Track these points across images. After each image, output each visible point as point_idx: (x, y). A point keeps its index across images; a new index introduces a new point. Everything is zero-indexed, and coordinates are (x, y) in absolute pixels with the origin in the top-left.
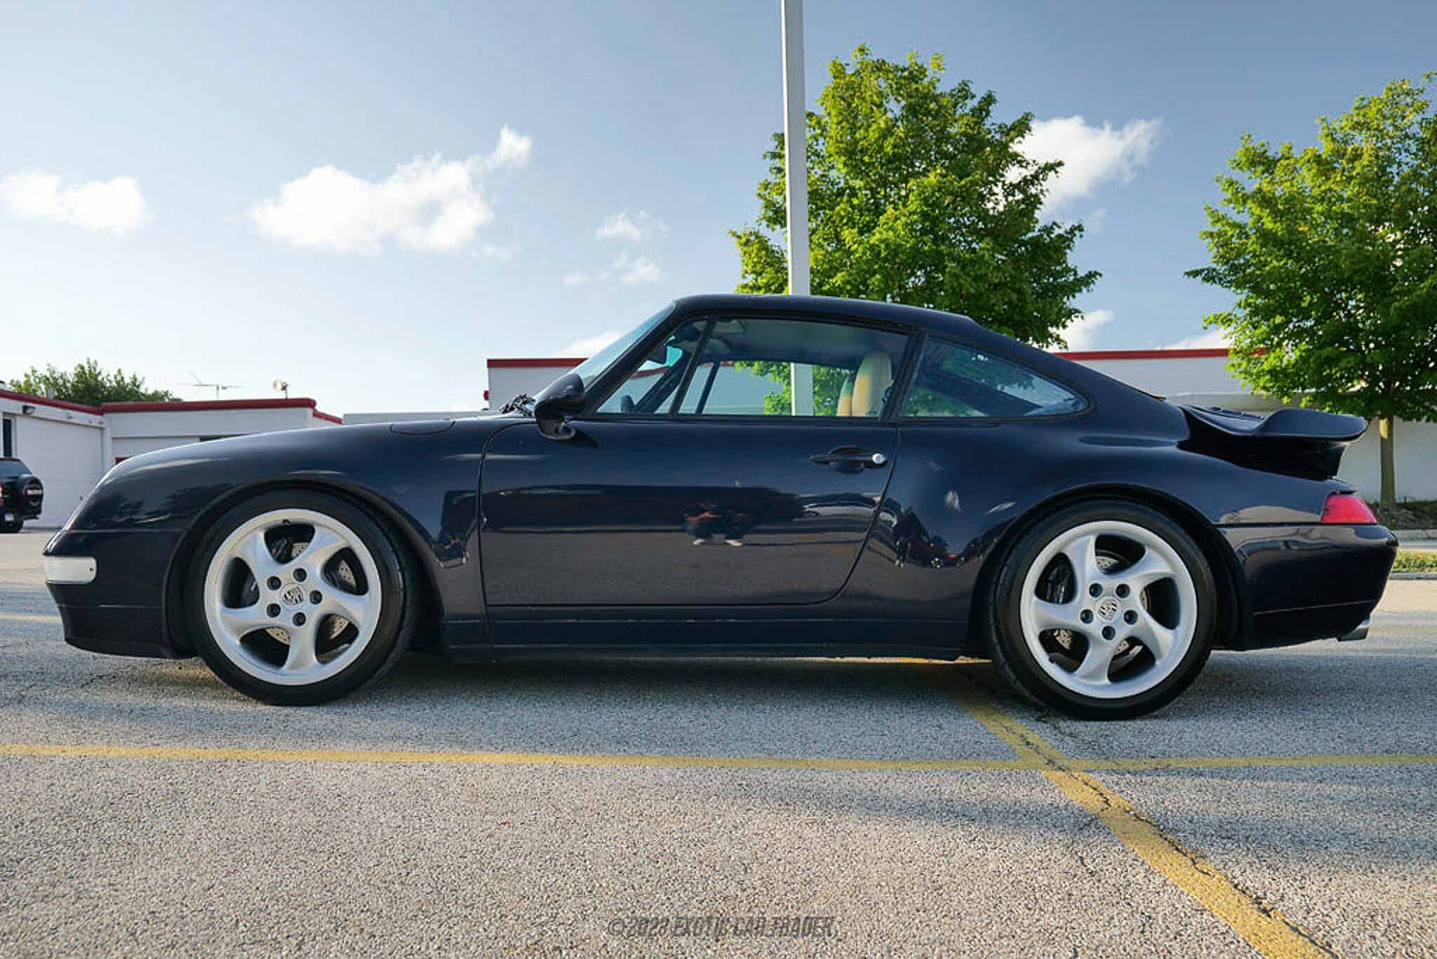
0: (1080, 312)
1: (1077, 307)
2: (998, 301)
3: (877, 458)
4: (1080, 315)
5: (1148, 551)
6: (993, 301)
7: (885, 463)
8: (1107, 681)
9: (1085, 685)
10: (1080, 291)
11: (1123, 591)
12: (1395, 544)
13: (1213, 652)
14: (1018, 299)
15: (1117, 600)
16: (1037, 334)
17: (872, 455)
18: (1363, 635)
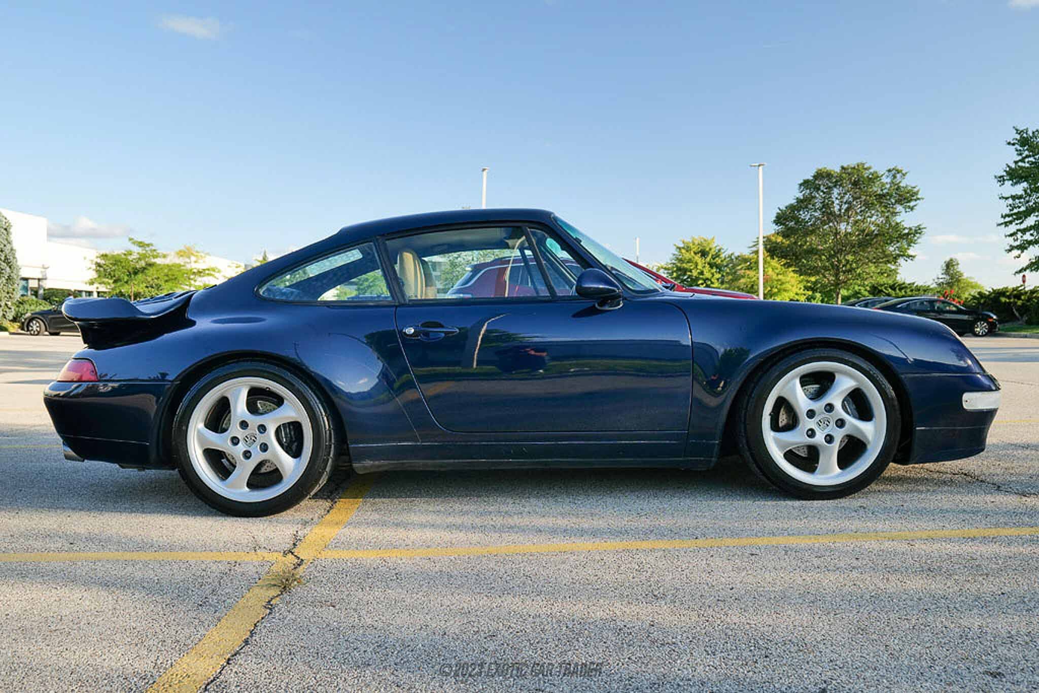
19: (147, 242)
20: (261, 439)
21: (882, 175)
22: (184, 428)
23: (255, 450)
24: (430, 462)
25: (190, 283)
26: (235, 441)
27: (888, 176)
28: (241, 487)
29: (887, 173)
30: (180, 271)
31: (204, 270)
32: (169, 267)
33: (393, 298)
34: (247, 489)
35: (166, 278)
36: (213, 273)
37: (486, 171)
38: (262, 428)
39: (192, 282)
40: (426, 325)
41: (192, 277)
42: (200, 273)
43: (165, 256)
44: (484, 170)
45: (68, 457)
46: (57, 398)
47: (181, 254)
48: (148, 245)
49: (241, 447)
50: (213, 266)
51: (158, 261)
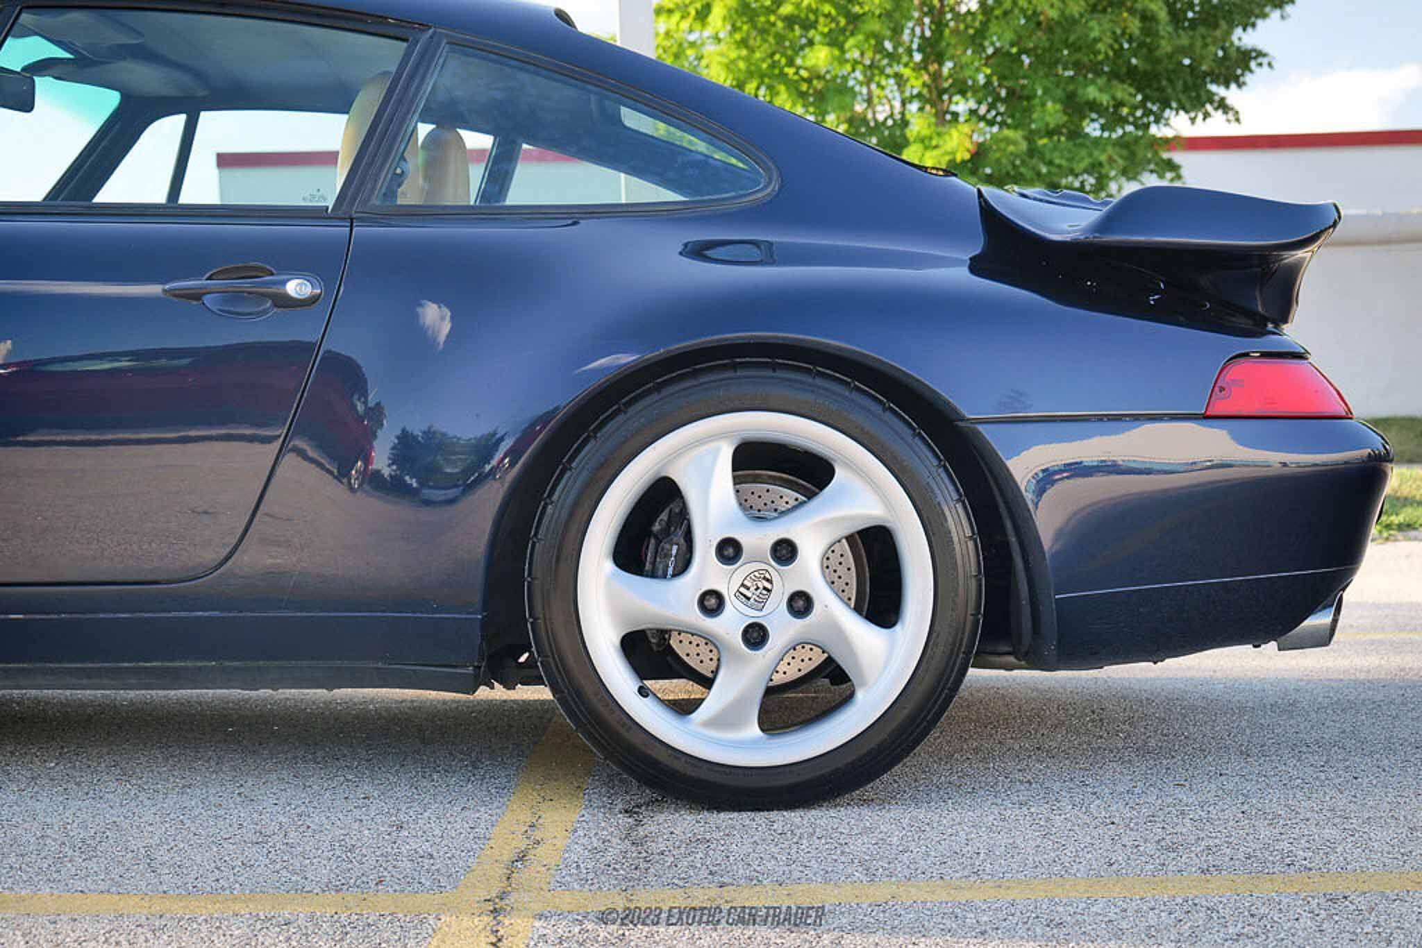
0: (1265, 55)
1: (1261, 46)
2: (1103, 32)
3: (295, 288)
4: (1265, 61)
5: (839, 473)
6: (1095, 34)
7: (313, 300)
8: (754, 731)
9: (710, 741)
10: (1264, 16)
11: (785, 551)
12: (1386, 458)
13: (972, 672)
14: (1142, 30)
15: (774, 569)
16: (1183, 98)
17: (284, 283)
18: (1324, 638)
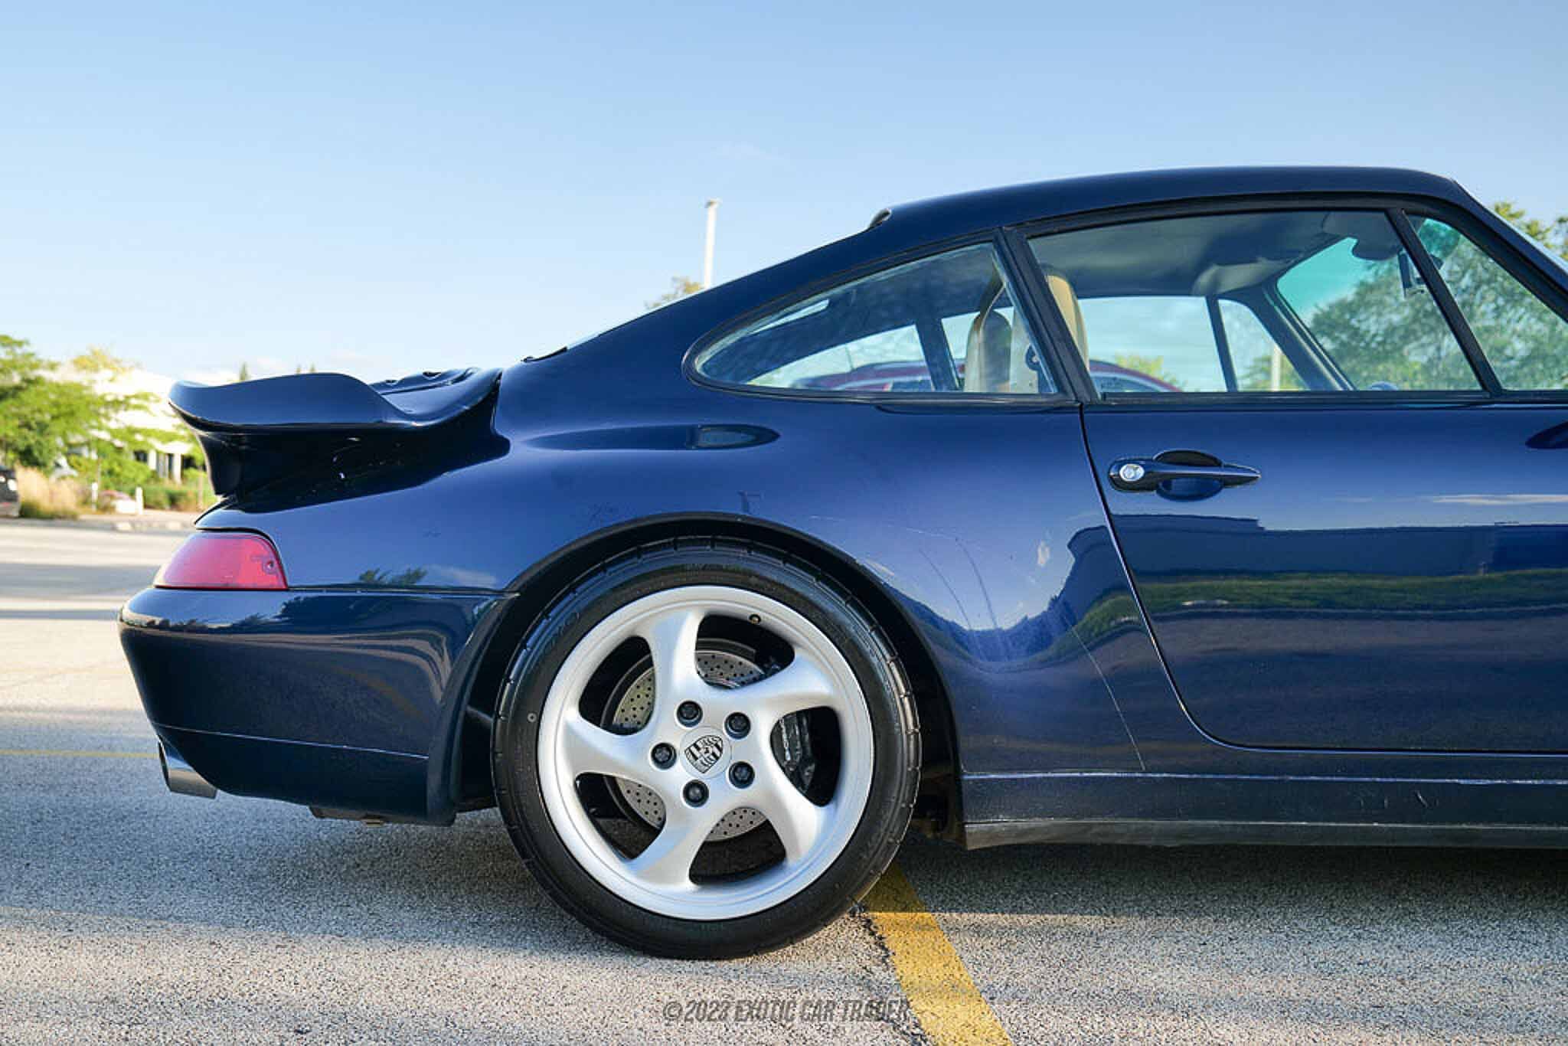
19: (17, 337)
20: (735, 751)
21: (1548, 230)
22: (531, 717)
23: (718, 781)
24: (1157, 824)
25: (100, 423)
26: (664, 755)
27: (1557, 233)
28: (675, 880)
29: (1557, 227)
30: (81, 398)
31: (127, 397)
32: (60, 389)
33: (1061, 389)
34: (689, 885)
35: (55, 411)
36: (146, 404)
37: (715, 206)
38: (739, 725)
39: (104, 421)
40: (1170, 459)
41: (103, 411)
42: (117, 404)
43: (52, 367)
44: (710, 204)
45: (176, 786)
46: (150, 631)
47: (80, 364)
48: (20, 344)
49: (681, 774)
50: (145, 390)
51: (46, 374)
